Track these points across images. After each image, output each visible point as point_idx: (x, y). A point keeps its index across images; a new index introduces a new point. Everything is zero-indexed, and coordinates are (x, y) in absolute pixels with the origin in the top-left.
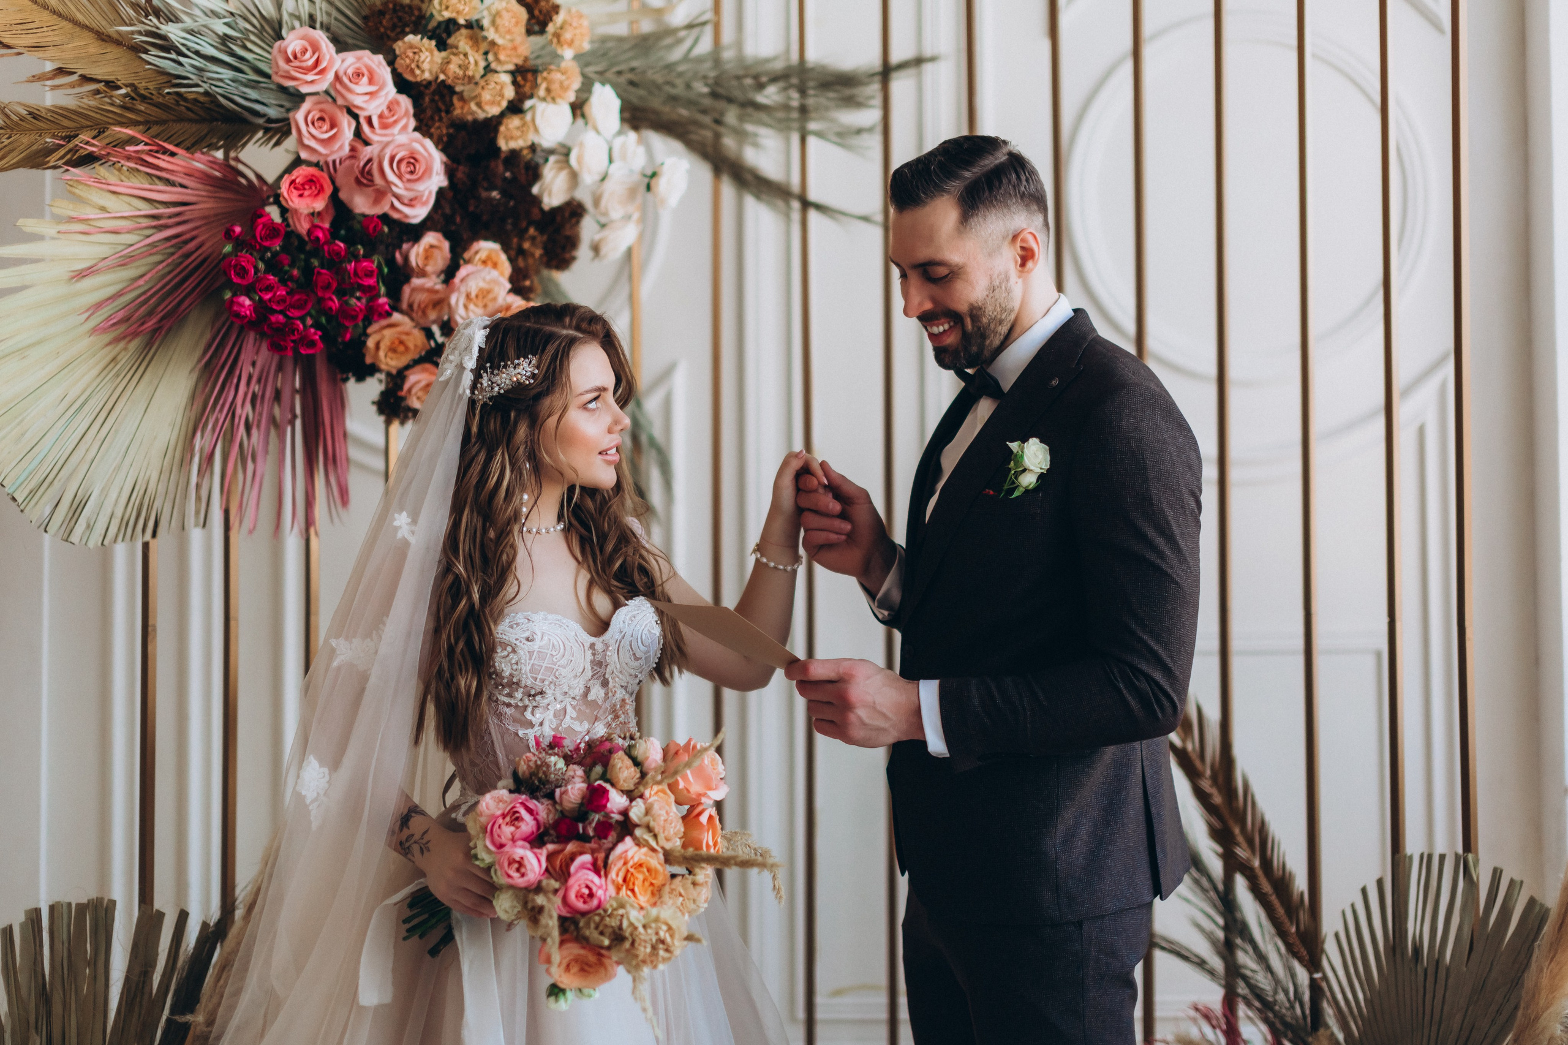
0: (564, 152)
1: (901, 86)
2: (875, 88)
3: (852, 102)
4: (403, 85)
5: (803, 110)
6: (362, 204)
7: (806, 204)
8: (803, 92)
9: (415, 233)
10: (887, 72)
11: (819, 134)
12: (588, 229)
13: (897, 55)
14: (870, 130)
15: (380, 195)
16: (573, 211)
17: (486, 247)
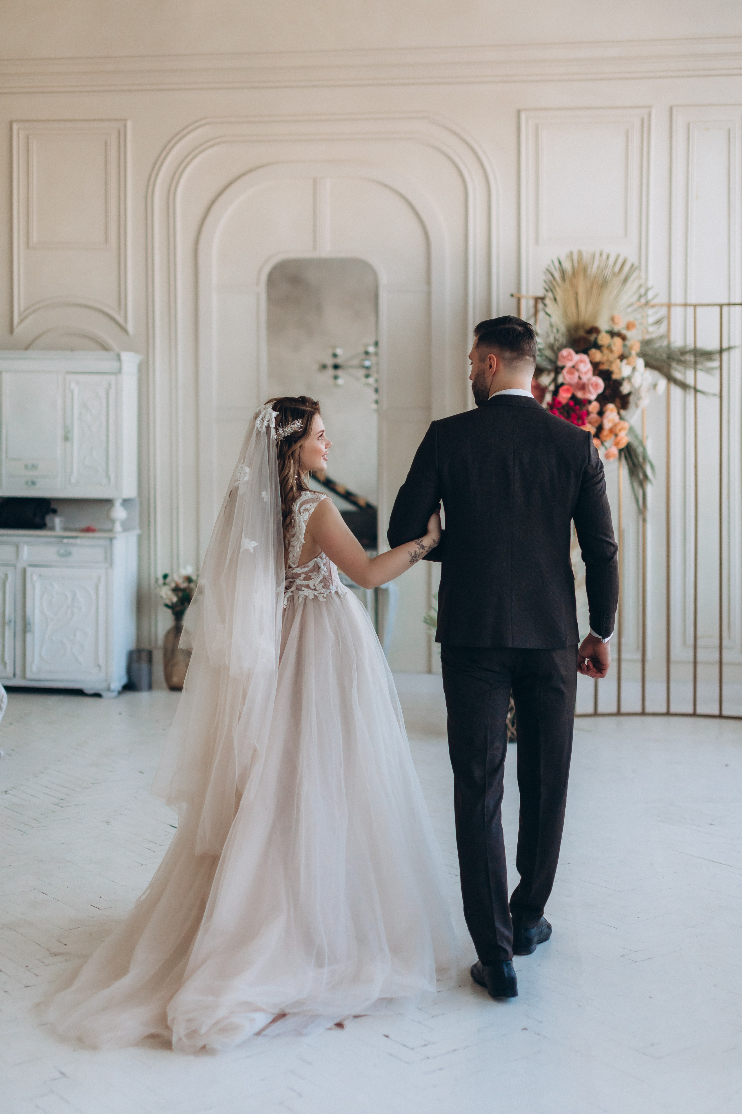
0: (629, 378)
1: (725, 355)
2: (717, 356)
3: (710, 359)
4: (592, 363)
5: (696, 363)
6: (580, 395)
7: (696, 390)
8: (695, 356)
9: (590, 402)
10: (721, 351)
11: (701, 370)
12: (632, 399)
13: (725, 345)
14: (716, 368)
15: (584, 393)
16: (629, 394)
17: (611, 406)
